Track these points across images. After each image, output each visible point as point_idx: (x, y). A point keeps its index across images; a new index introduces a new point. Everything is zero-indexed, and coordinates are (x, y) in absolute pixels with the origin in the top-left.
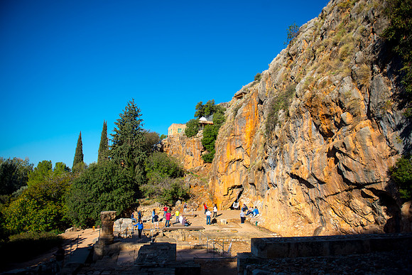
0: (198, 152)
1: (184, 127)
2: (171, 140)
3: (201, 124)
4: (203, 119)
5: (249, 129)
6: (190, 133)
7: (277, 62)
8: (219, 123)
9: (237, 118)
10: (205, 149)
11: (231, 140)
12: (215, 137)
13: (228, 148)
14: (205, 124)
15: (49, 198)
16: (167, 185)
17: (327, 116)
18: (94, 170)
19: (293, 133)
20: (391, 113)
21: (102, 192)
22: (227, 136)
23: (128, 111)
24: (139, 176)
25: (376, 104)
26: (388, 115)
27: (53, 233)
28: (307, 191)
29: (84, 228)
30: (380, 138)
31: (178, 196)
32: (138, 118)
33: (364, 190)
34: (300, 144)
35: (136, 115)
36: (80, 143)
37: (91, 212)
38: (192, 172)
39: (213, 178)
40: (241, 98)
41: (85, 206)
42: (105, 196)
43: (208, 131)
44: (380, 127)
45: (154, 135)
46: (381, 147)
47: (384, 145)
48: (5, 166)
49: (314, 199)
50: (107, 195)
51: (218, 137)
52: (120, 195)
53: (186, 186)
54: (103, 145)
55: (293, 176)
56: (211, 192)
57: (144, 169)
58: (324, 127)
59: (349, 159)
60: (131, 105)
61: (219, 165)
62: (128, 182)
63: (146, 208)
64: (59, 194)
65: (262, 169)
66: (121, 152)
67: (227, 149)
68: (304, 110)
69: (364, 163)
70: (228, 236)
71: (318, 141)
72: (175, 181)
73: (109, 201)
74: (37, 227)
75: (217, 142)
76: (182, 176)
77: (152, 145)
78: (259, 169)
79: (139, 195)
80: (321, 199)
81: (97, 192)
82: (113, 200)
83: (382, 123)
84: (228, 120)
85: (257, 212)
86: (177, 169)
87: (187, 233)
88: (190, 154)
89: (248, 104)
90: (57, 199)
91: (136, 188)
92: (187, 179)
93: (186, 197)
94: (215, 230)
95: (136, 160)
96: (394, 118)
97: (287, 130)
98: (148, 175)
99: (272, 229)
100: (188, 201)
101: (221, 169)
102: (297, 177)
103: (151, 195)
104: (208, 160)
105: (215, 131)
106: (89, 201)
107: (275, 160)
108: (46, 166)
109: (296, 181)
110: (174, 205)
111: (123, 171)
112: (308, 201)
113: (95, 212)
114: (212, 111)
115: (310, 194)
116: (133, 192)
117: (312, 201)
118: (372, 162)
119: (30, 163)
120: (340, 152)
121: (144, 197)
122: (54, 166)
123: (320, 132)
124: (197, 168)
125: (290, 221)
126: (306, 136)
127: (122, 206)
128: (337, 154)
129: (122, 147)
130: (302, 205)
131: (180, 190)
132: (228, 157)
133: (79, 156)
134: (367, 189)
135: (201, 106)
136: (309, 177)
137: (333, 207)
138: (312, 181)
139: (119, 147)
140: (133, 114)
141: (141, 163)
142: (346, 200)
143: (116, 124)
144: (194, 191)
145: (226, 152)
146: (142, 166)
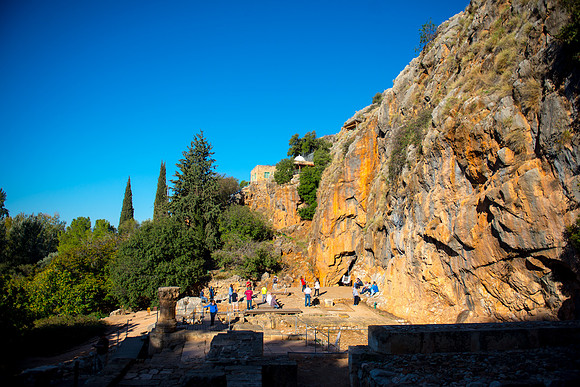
0: (292, 205)
1: (273, 170)
2: (254, 187)
3: (297, 166)
4: (300, 159)
5: (364, 173)
6: (282, 178)
7: (405, 76)
8: (323, 163)
9: (348, 158)
10: (302, 200)
11: (339, 189)
12: (317, 184)
13: (336, 198)
14: (303, 166)
15: (88, 269)
16: (250, 250)
17: (478, 154)
18: (148, 230)
19: (427, 179)
20: (571, 148)
21: (160, 260)
22: (333, 183)
23: (194, 147)
24: (210, 238)
25: (548, 136)
26: (565, 152)
27: (93, 317)
28: (447, 260)
29: (136, 310)
30: (553, 185)
31: (264, 267)
32: (208, 158)
33: (529, 258)
34: (437, 193)
35: (206, 154)
36: (129, 194)
37: (145, 288)
38: (284, 233)
39: (314, 242)
40: (353, 128)
41: (136, 280)
42: (163, 266)
43: (307, 176)
44: (553, 168)
45: (231, 181)
46: (555, 197)
47: (560, 194)
48: (27, 224)
49: (457, 272)
50: (167, 264)
51: (321, 183)
52: (184, 265)
53: (276, 253)
54: (161, 196)
55: (427, 239)
56: (311, 261)
57: (217, 229)
58: (473, 169)
59: (509, 215)
60: (198, 139)
61: (322, 222)
62: (195, 247)
63: (221, 283)
64: (102, 263)
65: (383, 229)
66: (185, 205)
67: (333, 202)
68: (444, 145)
69: (529, 220)
70: (336, 322)
71: (463, 189)
72: (261, 246)
73: (170, 273)
74: (71, 309)
75: (319, 192)
76: (271, 239)
77: (229, 196)
78: (379, 230)
79: (211, 264)
80: (468, 271)
81: (152, 261)
82: (174, 272)
83: (556, 163)
84: (335, 160)
85: (376, 290)
86: (263, 229)
87: (278, 318)
88: (281, 207)
89: (364, 137)
90: (98, 270)
91: (206, 254)
92: (277, 243)
93: (276, 268)
94: (317, 314)
95: (207, 216)
96: (574, 156)
97: (420, 174)
98: (222, 236)
99: (397, 313)
100: (280, 274)
101: (325, 230)
102: (433, 241)
103: (228, 264)
104: (307, 216)
105: (316, 176)
106: (142, 273)
107: (403, 217)
108: (83, 224)
109: (431, 246)
110: (259, 279)
111: (188, 232)
112: (449, 274)
113: (150, 288)
114: (312, 147)
115: (451, 264)
116: (203, 261)
117: (455, 275)
118: (542, 219)
119: (61, 220)
120: (496, 205)
121: (218, 268)
122: (93, 225)
123: (467, 177)
124: (292, 227)
125: (423, 302)
126: (446, 181)
127: (187, 280)
128: (492, 208)
129: (187, 198)
130: (441, 280)
131: (268, 258)
132: (335, 212)
133: (128, 211)
134: (534, 257)
135: (296, 140)
136: (451, 241)
137: (484, 282)
138: (455, 246)
139: (183, 199)
140: (202, 152)
141: (214, 220)
142: (504, 273)
143: (179, 166)
144: (287, 259)
145: (332, 204)
146: (214, 224)
